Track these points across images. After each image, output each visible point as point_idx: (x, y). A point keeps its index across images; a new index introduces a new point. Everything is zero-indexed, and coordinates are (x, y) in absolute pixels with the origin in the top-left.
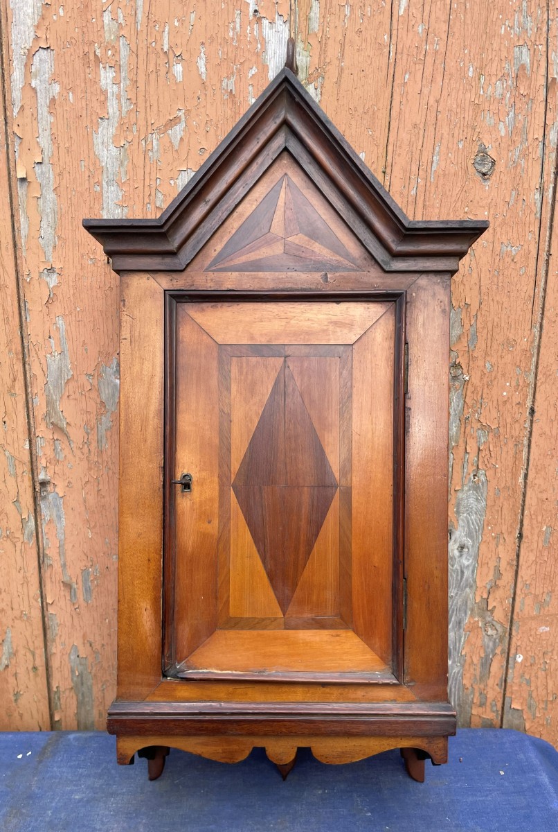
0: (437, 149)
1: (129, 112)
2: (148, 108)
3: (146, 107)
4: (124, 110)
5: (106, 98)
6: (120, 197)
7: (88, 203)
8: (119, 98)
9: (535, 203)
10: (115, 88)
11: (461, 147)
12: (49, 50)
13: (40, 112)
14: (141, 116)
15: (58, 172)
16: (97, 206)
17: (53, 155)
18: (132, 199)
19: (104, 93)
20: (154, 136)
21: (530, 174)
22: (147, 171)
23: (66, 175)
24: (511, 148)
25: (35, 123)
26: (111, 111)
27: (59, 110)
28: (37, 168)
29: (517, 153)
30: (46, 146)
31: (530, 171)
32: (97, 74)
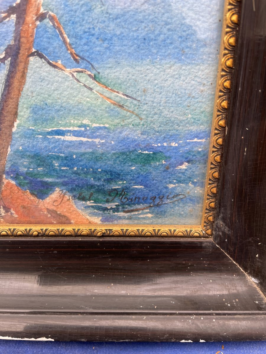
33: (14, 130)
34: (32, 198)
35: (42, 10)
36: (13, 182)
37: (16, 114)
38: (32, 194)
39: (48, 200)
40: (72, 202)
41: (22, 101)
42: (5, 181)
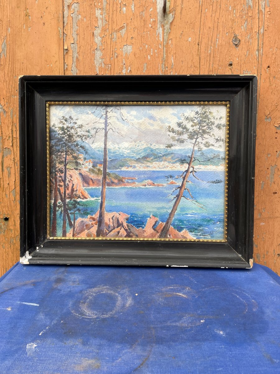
0: (218, 36)
1: (106, 25)
2: (113, 23)
3: (112, 23)
4: (104, 24)
5: (98, 20)
6: (101, 55)
7: (89, 58)
8: (102, 19)
9: (256, 55)
10: (101, 16)
11: (227, 35)
12: (78, 3)
13: (73, 25)
14: (110, 26)
15: (79, 46)
16: (93, 59)
17: (77, 40)
18: (106, 56)
19: (97, 18)
20: (115, 33)
21: (254, 45)
22: (112, 46)
23: (82, 47)
24: (247, 35)
25: (72, 29)
26: (99, 24)
27: (81, 24)
28: (72, 45)
29: (249, 37)
30: (75, 38)
31: (254, 44)
32: (95, 11)
33: (175, 213)
34: (177, 232)
35: (185, 188)
36: (173, 227)
37: (176, 209)
38: (177, 230)
39: (182, 232)
40: (188, 233)
41: (178, 206)
42: (171, 227)
